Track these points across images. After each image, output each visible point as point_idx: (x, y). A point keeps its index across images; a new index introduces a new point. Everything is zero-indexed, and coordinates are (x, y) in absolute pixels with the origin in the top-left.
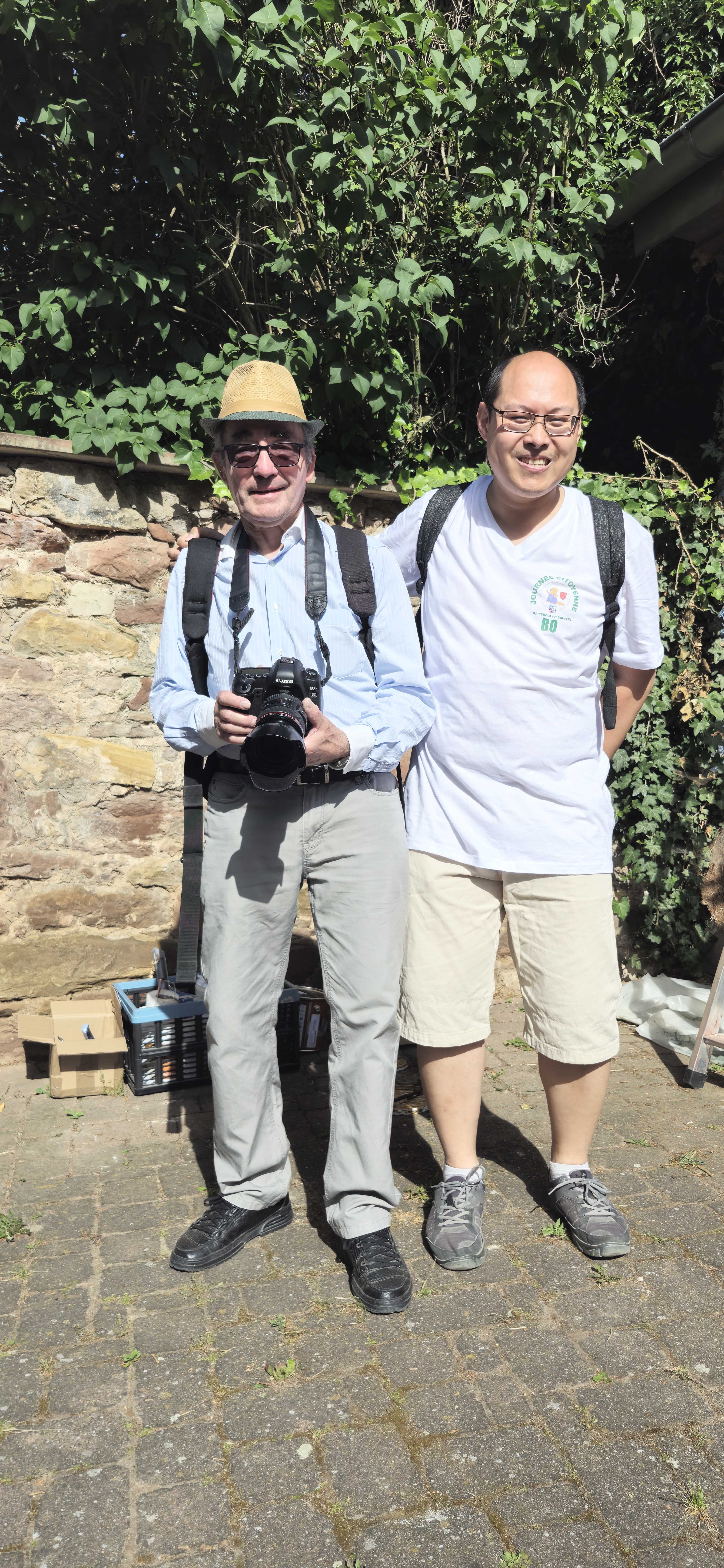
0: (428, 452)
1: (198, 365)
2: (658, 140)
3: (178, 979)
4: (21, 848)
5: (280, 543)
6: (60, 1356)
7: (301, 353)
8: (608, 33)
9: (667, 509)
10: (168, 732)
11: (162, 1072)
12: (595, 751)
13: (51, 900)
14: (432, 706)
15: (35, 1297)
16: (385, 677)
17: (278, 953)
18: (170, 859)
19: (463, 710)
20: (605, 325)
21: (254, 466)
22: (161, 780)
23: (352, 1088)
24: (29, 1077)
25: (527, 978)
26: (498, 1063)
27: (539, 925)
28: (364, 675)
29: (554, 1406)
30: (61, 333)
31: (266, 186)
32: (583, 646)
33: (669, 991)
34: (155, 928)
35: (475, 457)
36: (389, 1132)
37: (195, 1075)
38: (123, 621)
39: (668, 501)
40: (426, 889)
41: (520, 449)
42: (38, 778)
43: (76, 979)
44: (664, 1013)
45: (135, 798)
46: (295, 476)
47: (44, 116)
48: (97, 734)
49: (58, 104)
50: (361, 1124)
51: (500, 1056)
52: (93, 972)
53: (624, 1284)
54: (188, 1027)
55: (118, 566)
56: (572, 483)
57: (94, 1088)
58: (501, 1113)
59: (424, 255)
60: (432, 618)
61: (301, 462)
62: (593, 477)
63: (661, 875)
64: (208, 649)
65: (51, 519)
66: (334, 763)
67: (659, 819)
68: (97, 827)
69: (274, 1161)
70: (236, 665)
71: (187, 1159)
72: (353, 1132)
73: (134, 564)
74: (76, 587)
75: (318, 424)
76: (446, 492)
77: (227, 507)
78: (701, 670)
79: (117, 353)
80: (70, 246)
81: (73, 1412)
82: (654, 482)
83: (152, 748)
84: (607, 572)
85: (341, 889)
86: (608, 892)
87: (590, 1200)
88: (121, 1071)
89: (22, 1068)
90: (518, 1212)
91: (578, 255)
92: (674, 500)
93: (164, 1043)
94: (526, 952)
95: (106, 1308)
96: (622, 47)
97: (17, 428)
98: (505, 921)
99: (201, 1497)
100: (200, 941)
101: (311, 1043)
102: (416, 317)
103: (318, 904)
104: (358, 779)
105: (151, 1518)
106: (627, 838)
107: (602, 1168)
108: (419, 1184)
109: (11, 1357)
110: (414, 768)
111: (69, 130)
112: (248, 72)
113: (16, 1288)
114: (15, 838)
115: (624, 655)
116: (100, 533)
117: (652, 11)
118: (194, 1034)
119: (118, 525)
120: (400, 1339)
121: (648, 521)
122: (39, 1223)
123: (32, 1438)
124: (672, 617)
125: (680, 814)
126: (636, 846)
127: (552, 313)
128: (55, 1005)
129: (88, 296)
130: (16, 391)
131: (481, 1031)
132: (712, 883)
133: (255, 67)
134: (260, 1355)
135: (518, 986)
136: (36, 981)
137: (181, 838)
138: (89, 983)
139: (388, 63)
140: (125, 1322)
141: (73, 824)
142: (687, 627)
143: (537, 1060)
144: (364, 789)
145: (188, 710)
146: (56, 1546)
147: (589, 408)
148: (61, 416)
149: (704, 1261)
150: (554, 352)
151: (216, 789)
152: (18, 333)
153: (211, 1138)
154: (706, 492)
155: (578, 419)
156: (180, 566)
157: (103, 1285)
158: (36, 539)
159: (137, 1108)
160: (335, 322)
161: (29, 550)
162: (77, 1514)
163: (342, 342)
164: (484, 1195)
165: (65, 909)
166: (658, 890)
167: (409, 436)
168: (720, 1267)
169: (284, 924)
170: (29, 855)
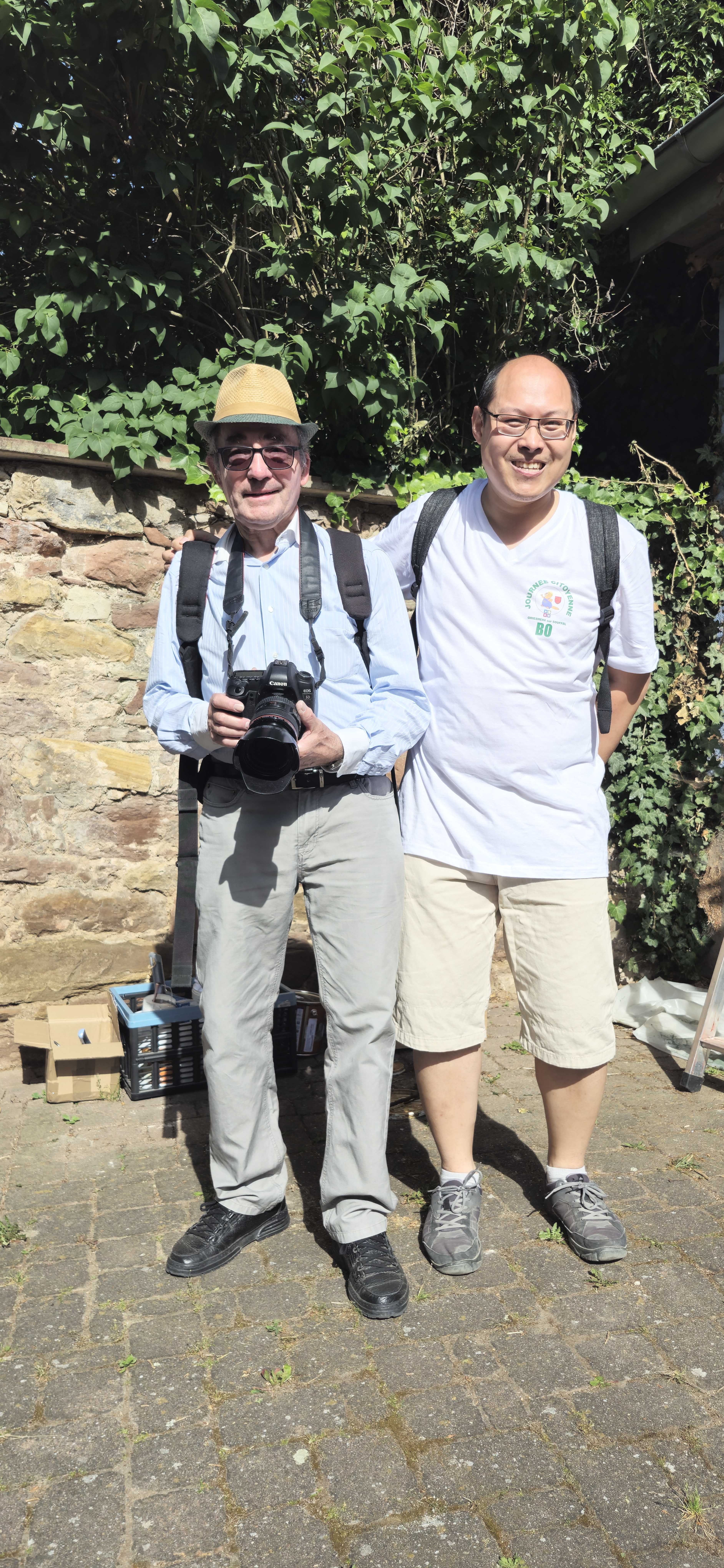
0: (425, 457)
1: (194, 370)
2: (653, 146)
3: (173, 984)
4: (17, 852)
5: (274, 547)
6: (56, 1362)
7: (297, 358)
8: (602, 39)
9: (662, 514)
10: (162, 735)
11: (158, 1077)
12: (590, 755)
13: (47, 904)
14: (427, 710)
15: (30, 1302)
16: (380, 681)
17: (274, 957)
18: (166, 863)
19: (457, 714)
20: (600, 330)
21: (248, 469)
22: (157, 784)
23: (348, 1092)
24: (24, 1082)
25: (523, 983)
26: (495, 1067)
27: (534, 930)
28: (358, 678)
29: (551, 1411)
30: (57, 338)
31: (261, 191)
32: (578, 650)
33: (665, 994)
34: (152, 932)
35: (471, 462)
36: (385, 1136)
37: (191, 1080)
38: (120, 625)
39: (664, 505)
40: (421, 893)
41: (514, 452)
42: (34, 782)
43: (73, 984)
44: (661, 1017)
45: (132, 802)
46: (288, 477)
47: (40, 121)
48: (93, 738)
49: (54, 109)
50: (357, 1130)
51: (497, 1060)
52: (90, 977)
53: (620, 1288)
54: (185, 1031)
55: (114, 571)
56: (568, 487)
57: (90, 1093)
58: (497, 1117)
59: (420, 260)
60: (426, 621)
61: (295, 464)
62: (589, 482)
63: (658, 879)
64: (202, 652)
65: (47, 524)
66: (328, 766)
67: (656, 823)
68: (94, 832)
69: (270, 1166)
70: (230, 667)
71: (183, 1164)
72: (350, 1137)
73: (131, 568)
74: (72, 592)
75: (313, 427)
76: (440, 496)
77: (224, 511)
78: (697, 674)
79: (113, 357)
80: (66, 250)
81: (68, 1418)
82: (649, 486)
83: (147, 752)
84: (601, 576)
85: (335, 893)
86: (604, 896)
87: (587, 1204)
88: (117, 1076)
89: (19, 1073)
90: (515, 1216)
91: (573, 260)
92: (670, 504)
93: (161, 1048)
94: (522, 956)
95: (102, 1313)
96: (617, 53)
97: (13, 432)
98: (501, 924)
99: (196, 1503)
100: (195, 945)
101: (308, 1047)
102: (412, 321)
103: (313, 908)
104: (353, 783)
105: (147, 1525)
106: (623, 841)
107: (599, 1172)
108: (416, 1189)
109: (7, 1363)
110: (409, 772)
111: (65, 135)
112: (244, 77)
113: (12, 1294)
114: (11, 843)
115: (618, 659)
116: (97, 537)
117: (647, 18)
118: (190, 1038)
119: (114, 529)
120: (397, 1343)
121: (644, 526)
122: (34, 1229)
123: (28, 1445)
124: (668, 621)
125: (676, 818)
126: (633, 850)
127: (547, 317)
128: (51, 1010)
129: (84, 301)
130: (12, 395)
131: (477, 1035)
132: (709, 887)
133: (251, 73)
134: (256, 1360)
135: (514, 990)
136: (32, 986)
137: (176, 842)
138: (85, 988)
139: (384, 69)
140: (121, 1327)
141: (69, 829)
142: (683, 631)
143: (533, 1064)
144: (358, 793)
145: (181, 713)
146: (51, 1553)
147: (582, 413)
148: (57, 420)
149: (700, 1265)
150: (550, 357)
151: (211, 793)
152: (14, 338)
153: (207, 1143)
154: (701, 496)
155: (572, 422)
156: (175, 569)
157: (99, 1290)
158: (33, 543)
159: (134, 1112)
160: (330, 326)
161: (25, 554)
162: (72, 1520)
163: (338, 346)
164: (480, 1199)
165: (61, 914)
166: (654, 894)
167: (405, 440)
168: (716, 1271)
169: (279, 928)
170: (26, 859)
